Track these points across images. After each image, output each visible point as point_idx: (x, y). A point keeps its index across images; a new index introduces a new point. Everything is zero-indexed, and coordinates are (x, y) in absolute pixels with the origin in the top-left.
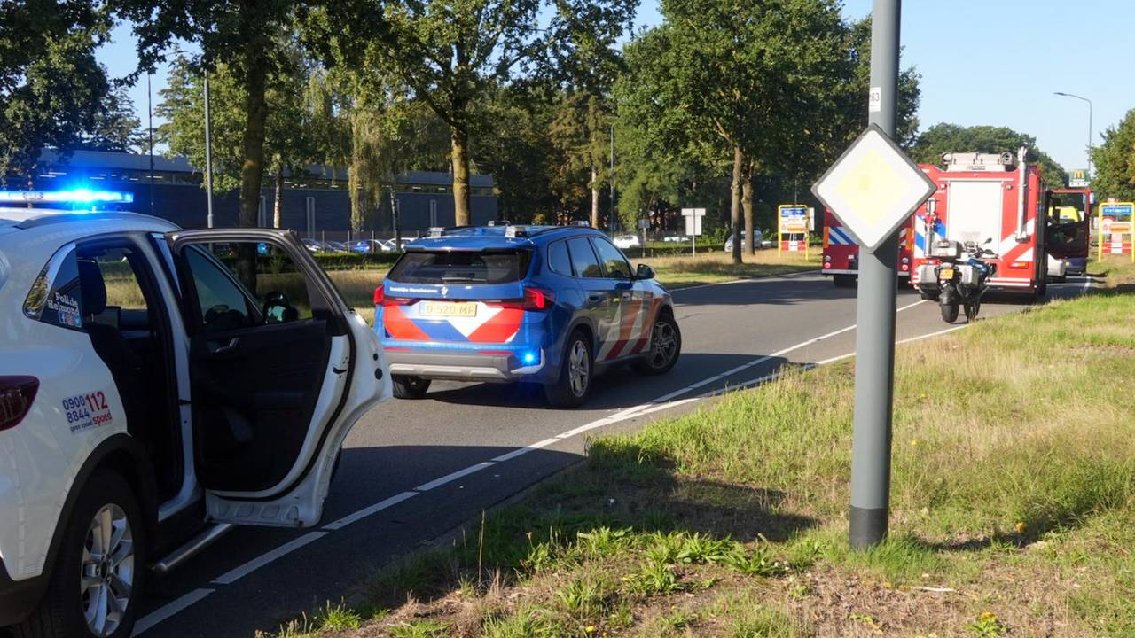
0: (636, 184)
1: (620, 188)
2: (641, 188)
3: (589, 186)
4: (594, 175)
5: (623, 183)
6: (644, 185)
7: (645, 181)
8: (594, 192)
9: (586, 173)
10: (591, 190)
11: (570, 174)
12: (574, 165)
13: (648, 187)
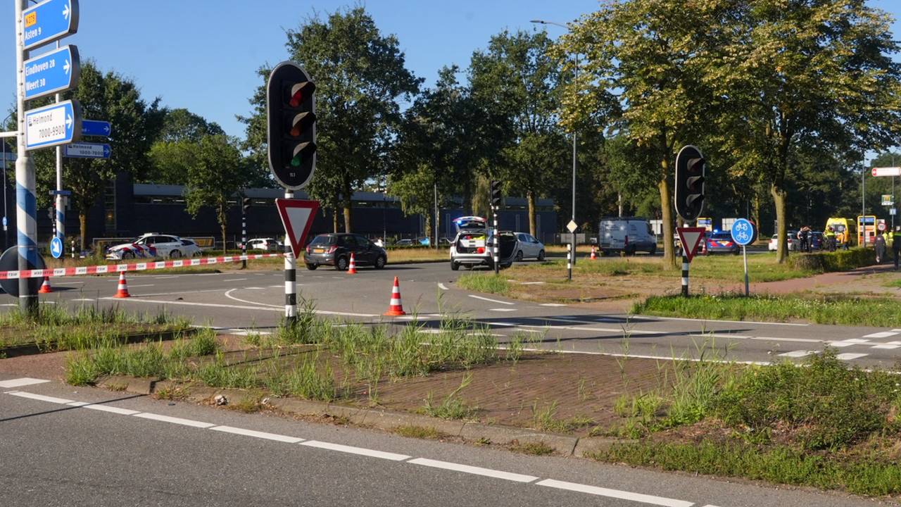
0: (646, 202)
1: (636, 205)
2: (649, 205)
3: (617, 203)
4: (620, 197)
5: (638, 202)
6: (651, 203)
7: (651, 200)
8: (620, 207)
9: (615, 195)
10: (618, 206)
11: (605, 196)
12: (607, 190)
13: (653, 204)
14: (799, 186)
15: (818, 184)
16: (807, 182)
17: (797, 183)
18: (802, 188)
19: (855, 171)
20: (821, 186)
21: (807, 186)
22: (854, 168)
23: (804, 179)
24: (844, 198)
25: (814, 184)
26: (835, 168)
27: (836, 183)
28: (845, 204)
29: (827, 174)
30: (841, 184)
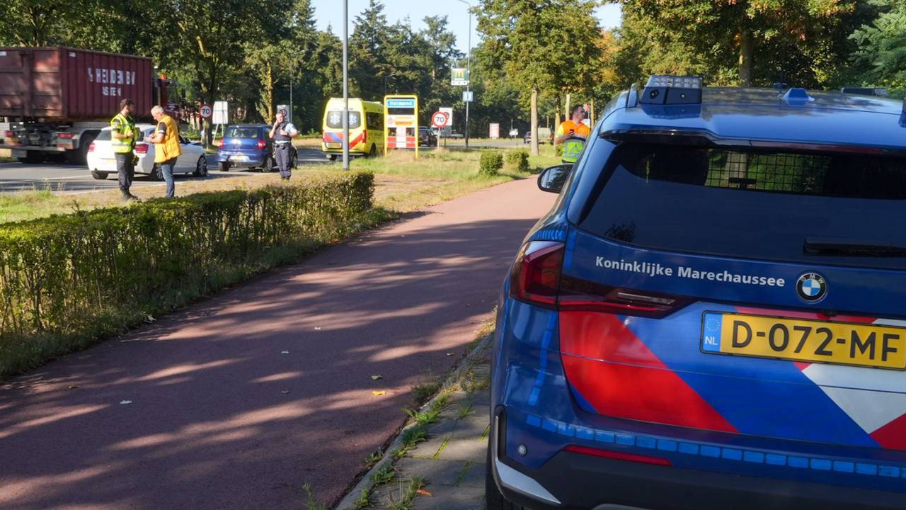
14: (378, 70)
15: (404, 69)
16: (389, 66)
17: (376, 66)
18: (381, 73)
19: (450, 57)
20: (407, 72)
21: (388, 71)
22: (449, 54)
23: (386, 63)
24: (434, 89)
25: (398, 69)
26: (426, 52)
27: (426, 70)
28: (435, 96)
29: (418, 58)
30: (434, 72)
